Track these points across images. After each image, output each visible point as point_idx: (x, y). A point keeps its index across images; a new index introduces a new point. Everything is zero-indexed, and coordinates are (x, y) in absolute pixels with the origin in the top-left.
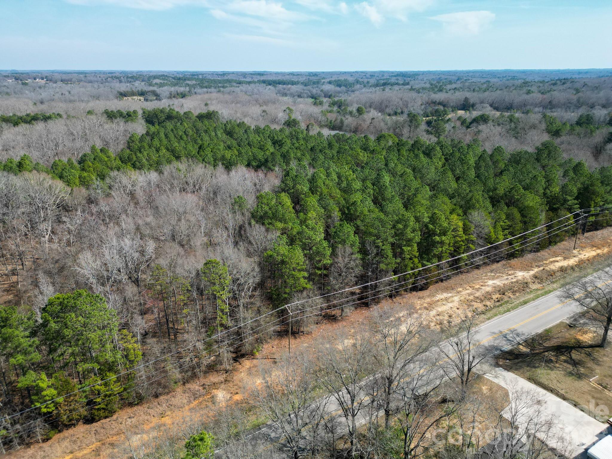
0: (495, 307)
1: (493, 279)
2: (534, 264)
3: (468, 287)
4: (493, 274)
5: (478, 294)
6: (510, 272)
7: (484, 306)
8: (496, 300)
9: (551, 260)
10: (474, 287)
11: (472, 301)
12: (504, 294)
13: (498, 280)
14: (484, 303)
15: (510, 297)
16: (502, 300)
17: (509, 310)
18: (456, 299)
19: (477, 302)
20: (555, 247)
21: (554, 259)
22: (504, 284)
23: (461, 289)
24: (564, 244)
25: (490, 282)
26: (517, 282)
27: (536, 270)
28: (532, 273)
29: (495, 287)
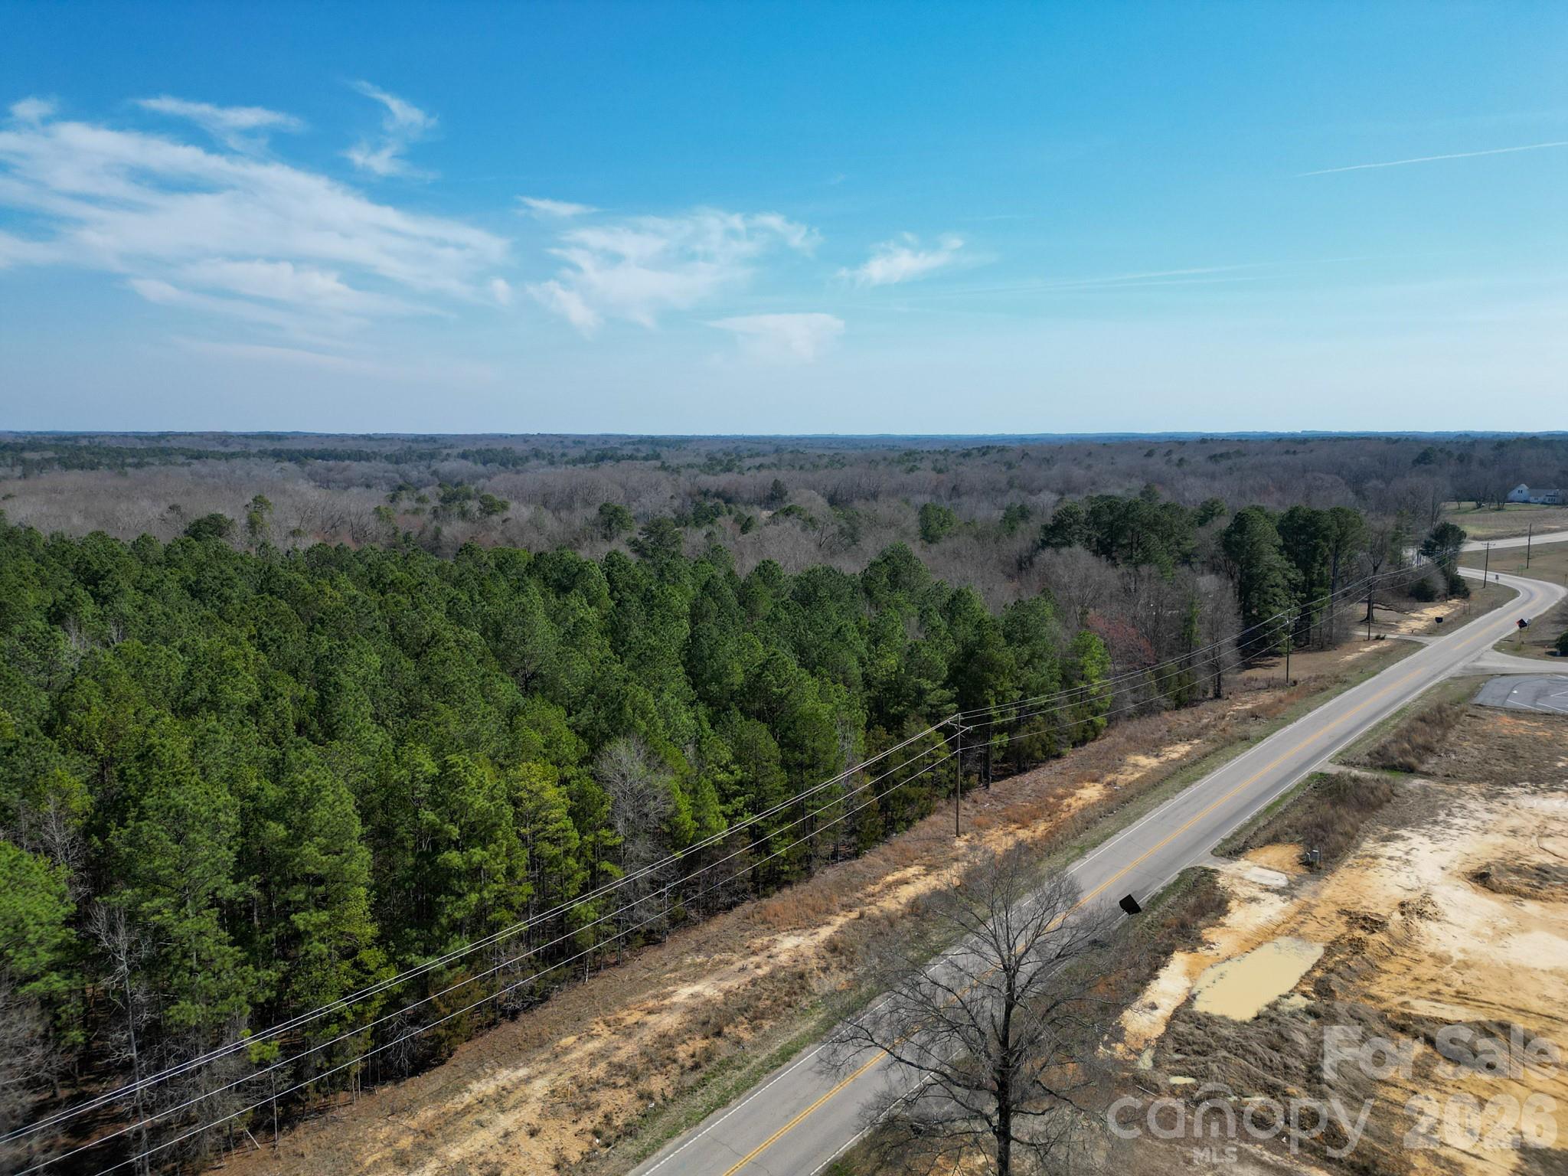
0: (680, 1093)
1: (696, 978)
2: (839, 900)
3: (600, 1028)
4: (701, 959)
5: (627, 1051)
6: (758, 942)
7: (641, 1097)
8: (689, 1063)
9: (890, 878)
10: (619, 1021)
11: (598, 1084)
12: (719, 1034)
13: (712, 978)
14: (642, 1086)
15: (738, 1042)
16: (709, 1059)
17: (723, 1102)
18: (540, 1087)
19: (615, 1086)
20: (908, 835)
21: (898, 875)
22: (728, 993)
23: (569, 1040)
24: (932, 825)
25: (684, 993)
26: (772, 976)
27: (840, 920)
28: (825, 932)
29: (693, 1010)
